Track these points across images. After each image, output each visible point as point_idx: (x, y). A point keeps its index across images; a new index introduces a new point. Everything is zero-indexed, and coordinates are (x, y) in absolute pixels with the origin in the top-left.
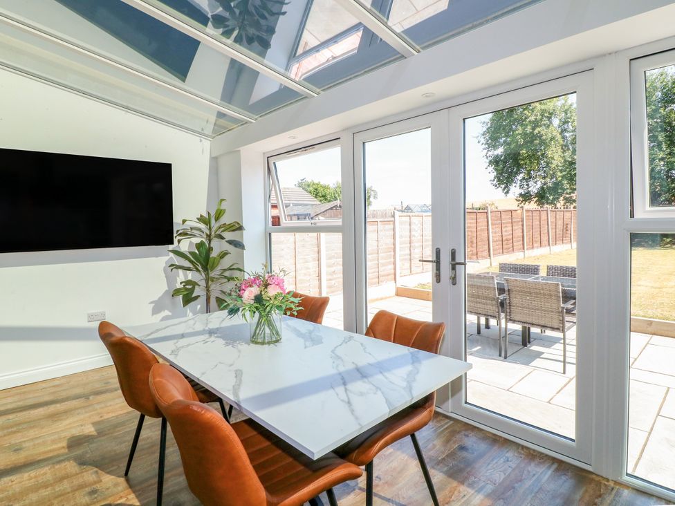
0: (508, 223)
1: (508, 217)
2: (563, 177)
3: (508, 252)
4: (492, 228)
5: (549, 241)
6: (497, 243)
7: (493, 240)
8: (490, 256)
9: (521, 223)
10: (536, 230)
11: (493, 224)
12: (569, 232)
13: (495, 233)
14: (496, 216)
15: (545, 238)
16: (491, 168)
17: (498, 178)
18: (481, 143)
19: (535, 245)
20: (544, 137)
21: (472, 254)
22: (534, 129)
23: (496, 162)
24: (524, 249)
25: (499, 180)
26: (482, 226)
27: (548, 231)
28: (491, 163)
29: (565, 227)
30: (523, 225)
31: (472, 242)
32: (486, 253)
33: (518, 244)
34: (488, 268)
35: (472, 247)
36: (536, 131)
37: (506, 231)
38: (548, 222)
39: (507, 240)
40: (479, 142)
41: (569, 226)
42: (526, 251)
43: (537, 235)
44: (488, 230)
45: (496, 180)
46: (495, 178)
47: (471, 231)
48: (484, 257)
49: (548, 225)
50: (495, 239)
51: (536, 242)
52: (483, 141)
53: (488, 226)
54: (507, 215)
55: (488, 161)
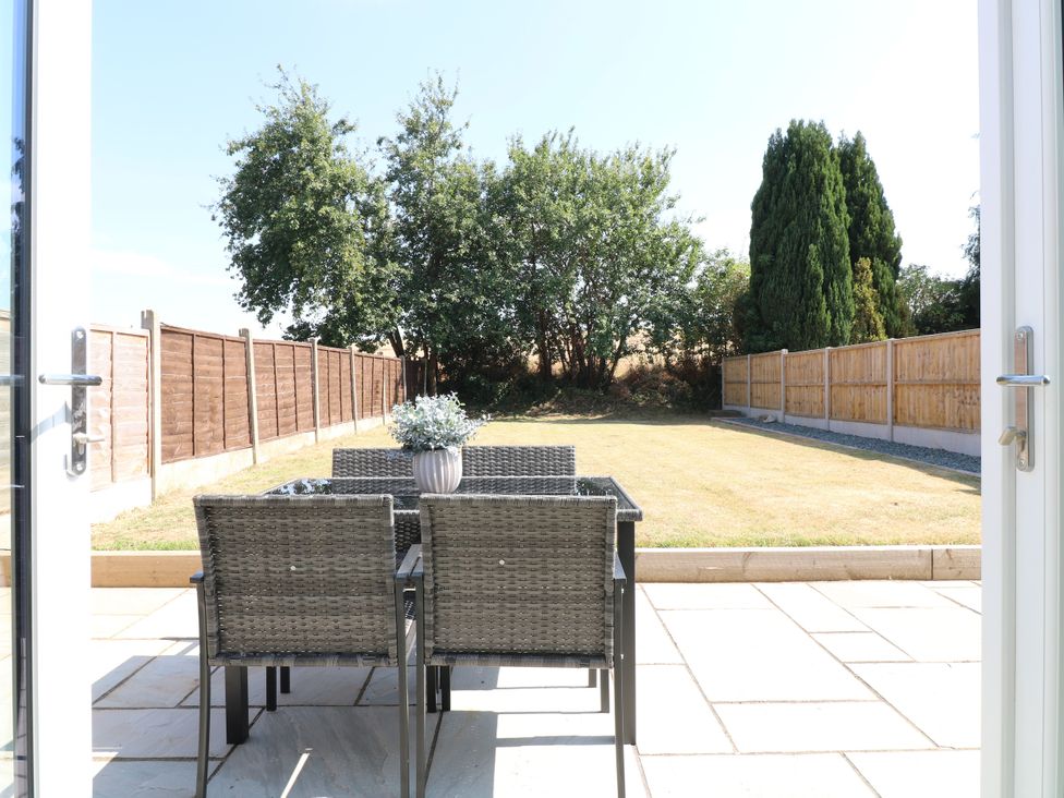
0: (287, 370)
1: (287, 357)
2: (365, 300)
3: (288, 433)
4: (257, 379)
5: (353, 412)
6: (267, 412)
7: (258, 406)
8: (252, 441)
9: (309, 373)
10: (335, 388)
11: (258, 371)
12: (380, 396)
13: (263, 391)
14: (263, 354)
15: (347, 406)
16: (236, 270)
17: (249, 290)
18: (218, 221)
19: (333, 418)
20: (337, 224)
21: (213, 439)
22: (318, 206)
23: (246, 259)
24: (315, 425)
25: (250, 295)
26: (234, 373)
27: (352, 392)
28: (236, 259)
29: (374, 386)
30: (313, 377)
31: (213, 409)
32: (243, 436)
33: (304, 415)
34: (249, 469)
35: (212, 420)
36: (322, 211)
37: (283, 388)
38: (351, 375)
39: (286, 407)
40: (214, 219)
41: (380, 385)
42: (319, 430)
43: (335, 399)
44: (248, 383)
45: (245, 294)
46: (244, 288)
47: (211, 383)
48: (239, 446)
49: (352, 380)
50: (263, 403)
51: (335, 411)
52: (221, 216)
53: (247, 373)
54: (286, 354)
55: (231, 255)
